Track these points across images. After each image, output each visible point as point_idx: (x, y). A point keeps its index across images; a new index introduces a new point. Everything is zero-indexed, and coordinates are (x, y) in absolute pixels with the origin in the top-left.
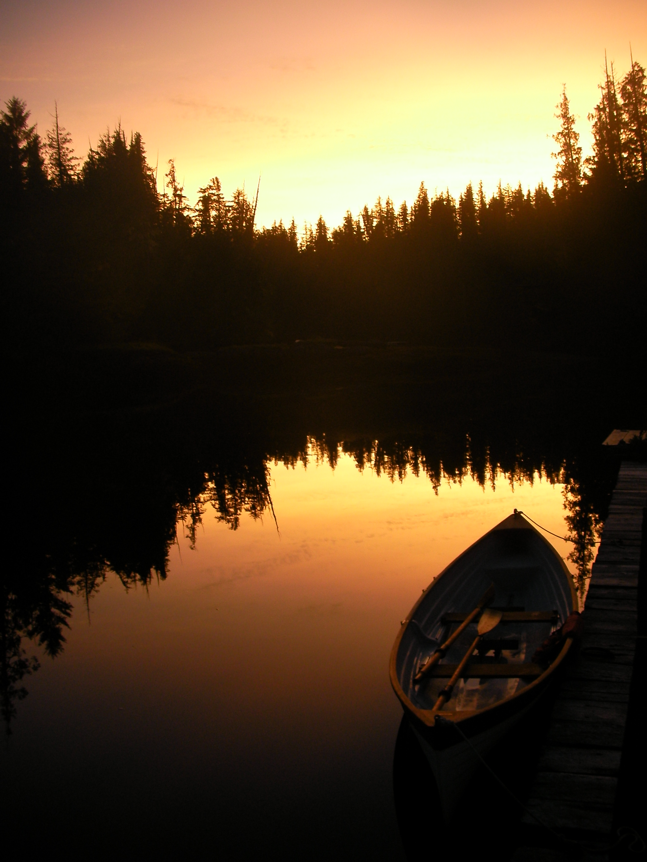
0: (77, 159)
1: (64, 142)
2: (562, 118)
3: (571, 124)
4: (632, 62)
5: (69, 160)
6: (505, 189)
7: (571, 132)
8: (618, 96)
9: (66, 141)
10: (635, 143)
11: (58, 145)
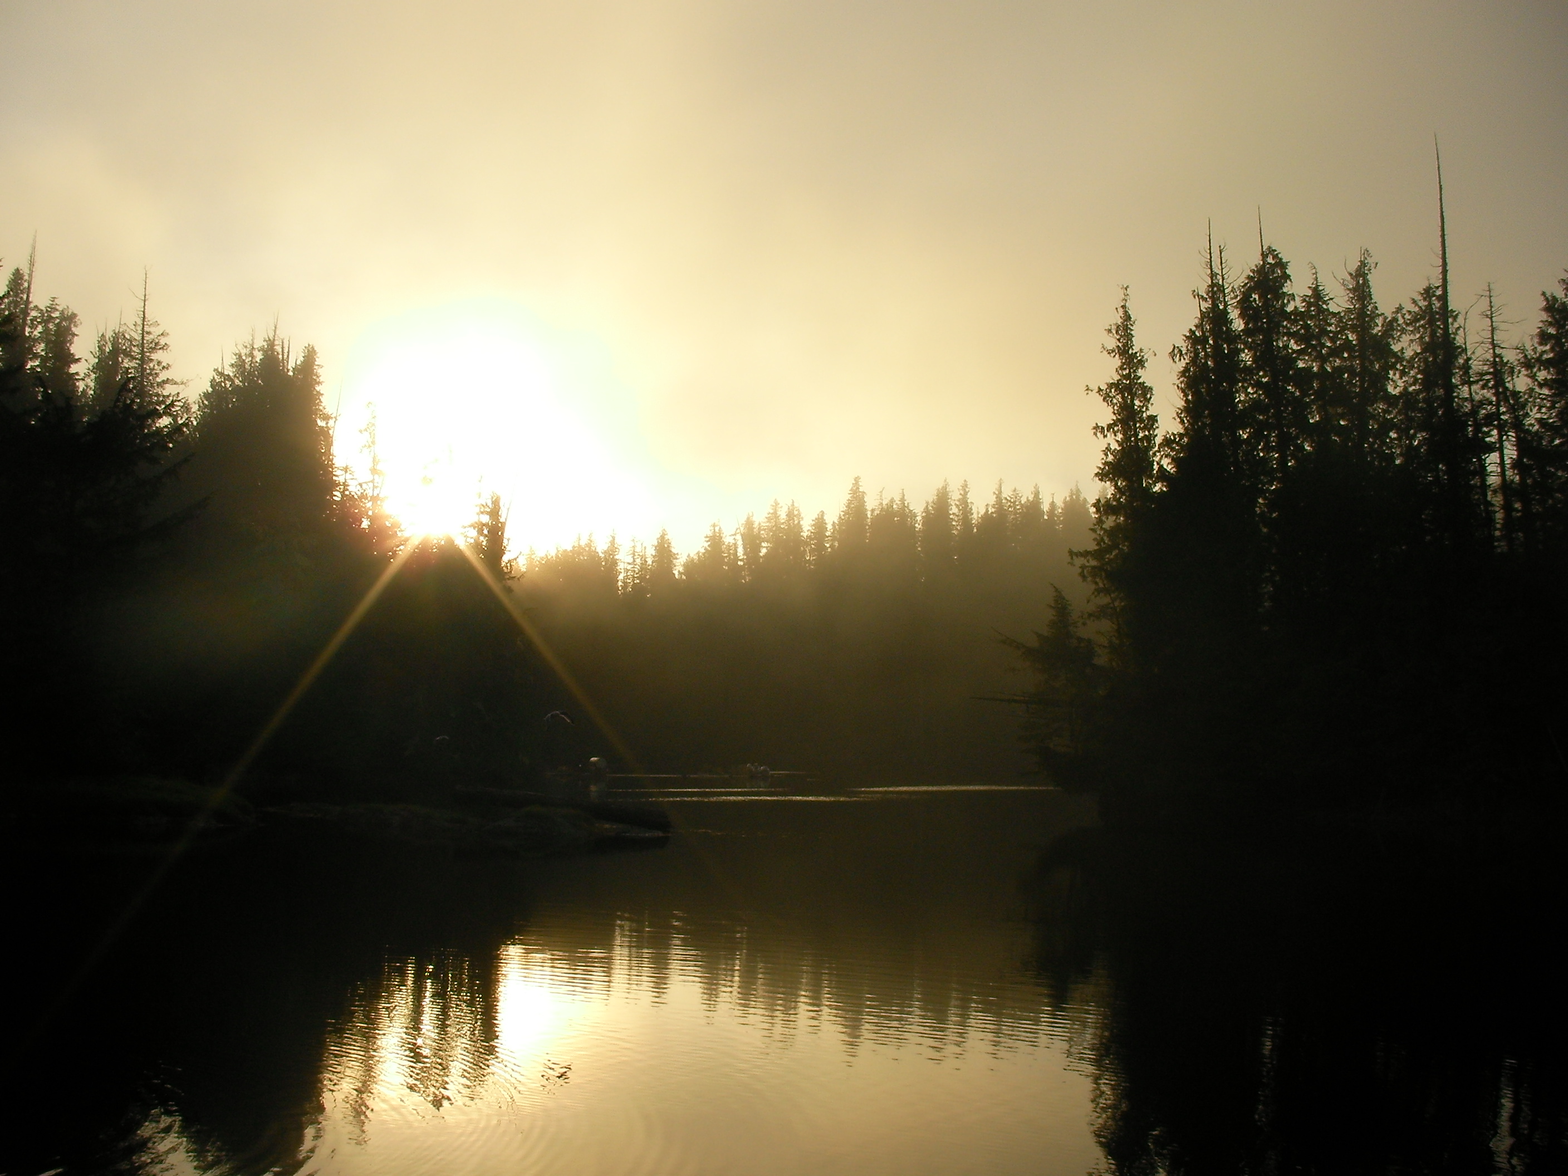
0: (176, 383)
1: (153, 350)
2: (1117, 356)
3: (1137, 368)
4: (1262, 246)
5: (159, 385)
6: (1009, 498)
7: (1136, 383)
8: (1234, 314)
9: (156, 347)
10: (1264, 409)
11: (142, 353)
